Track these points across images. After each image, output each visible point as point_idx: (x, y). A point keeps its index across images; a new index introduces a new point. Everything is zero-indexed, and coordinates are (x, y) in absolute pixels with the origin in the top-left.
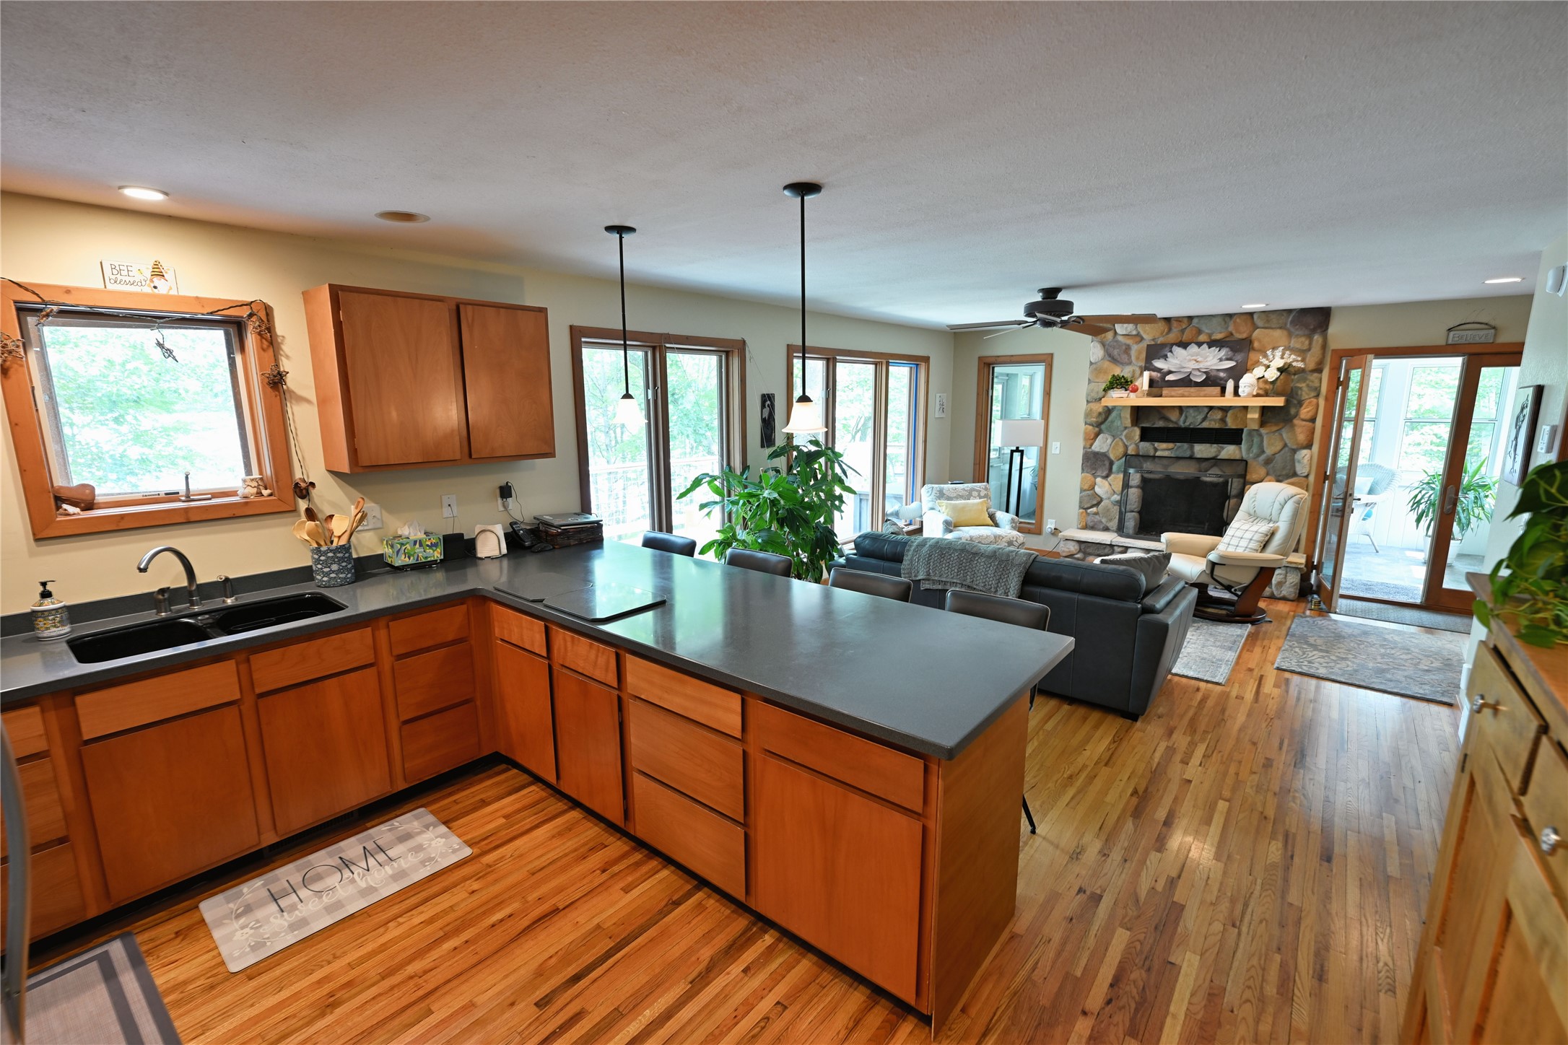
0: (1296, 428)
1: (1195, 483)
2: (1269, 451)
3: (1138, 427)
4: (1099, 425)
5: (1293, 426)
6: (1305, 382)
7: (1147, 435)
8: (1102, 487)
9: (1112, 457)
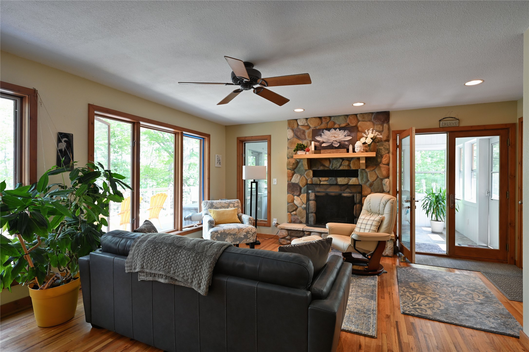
0: (381, 168)
1: (339, 197)
2: (371, 180)
3: (312, 170)
4: (294, 169)
5: (380, 167)
6: (382, 146)
7: (316, 174)
8: (297, 201)
9: (301, 185)
